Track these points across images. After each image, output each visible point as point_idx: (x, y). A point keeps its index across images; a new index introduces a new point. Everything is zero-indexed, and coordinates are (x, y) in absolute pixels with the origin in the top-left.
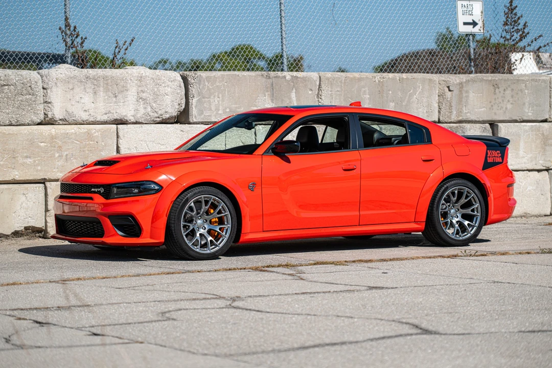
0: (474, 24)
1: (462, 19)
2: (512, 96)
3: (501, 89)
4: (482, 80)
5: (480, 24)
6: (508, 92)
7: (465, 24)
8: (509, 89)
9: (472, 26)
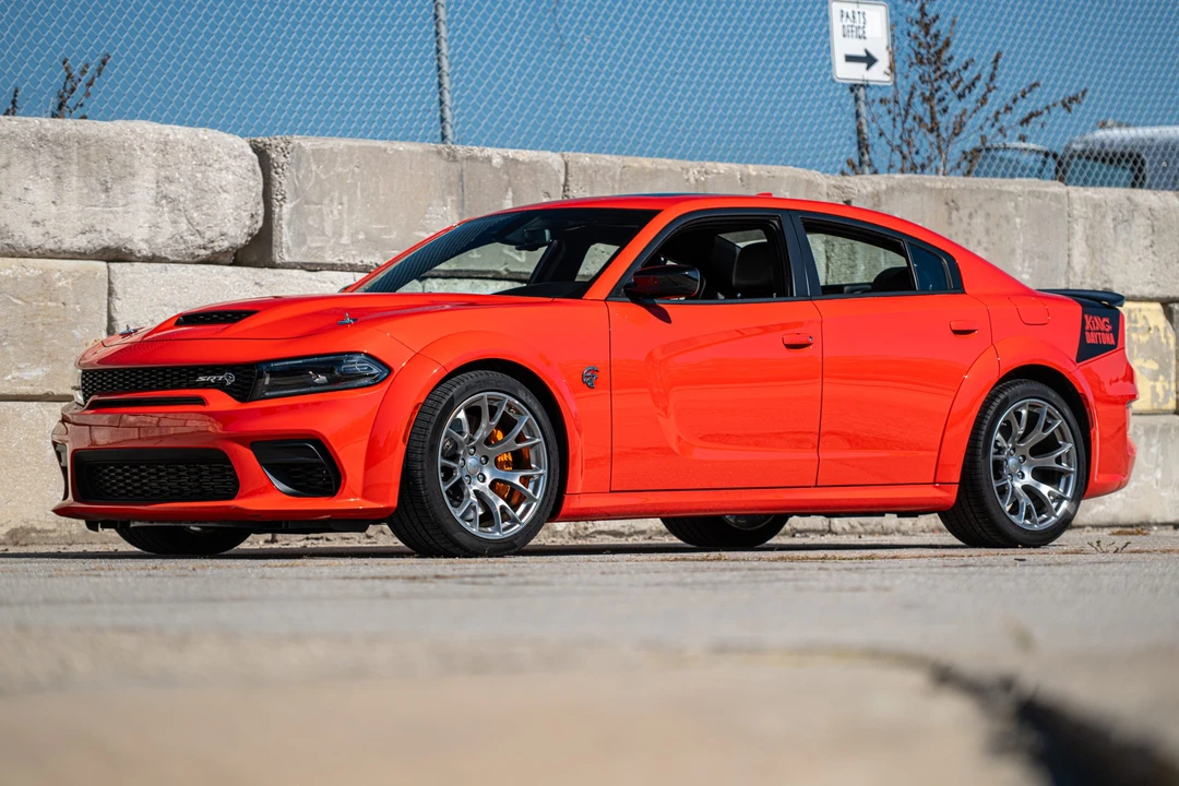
0: (869, 60)
1: (842, 46)
2: (987, 232)
3: (964, 213)
4: (921, 189)
5: (883, 61)
6: (979, 220)
7: (849, 58)
8: (981, 213)
9: (864, 65)
